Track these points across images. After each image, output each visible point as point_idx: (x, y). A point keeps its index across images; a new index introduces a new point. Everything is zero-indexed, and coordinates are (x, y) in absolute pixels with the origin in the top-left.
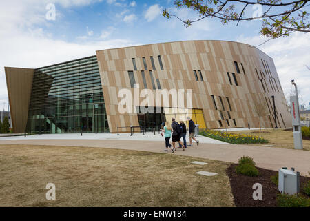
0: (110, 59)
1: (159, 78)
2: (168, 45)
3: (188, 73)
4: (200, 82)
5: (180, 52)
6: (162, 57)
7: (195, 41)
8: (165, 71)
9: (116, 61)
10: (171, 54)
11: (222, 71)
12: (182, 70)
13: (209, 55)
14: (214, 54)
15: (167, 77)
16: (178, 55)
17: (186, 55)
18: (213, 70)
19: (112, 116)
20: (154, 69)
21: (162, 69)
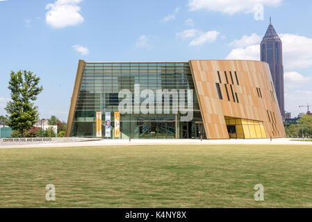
1: (237, 92)
2: (240, 62)
3: (253, 88)
4: (260, 98)
6: (237, 73)
8: (240, 86)
9: (206, 72)
10: (243, 71)
11: (269, 90)
12: (250, 87)
15: (242, 92)
16: (247, 72)
17: (251, 74)
19: (209, 124)
20: (233, 83)
21: (238, 84)
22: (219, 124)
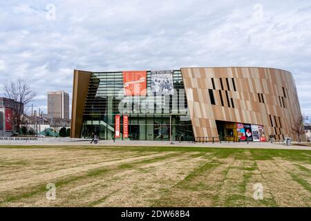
0: (193, 77)
1: (233, 97)
2: (240, 69)
3: (254, 94)
4: (262, 103)
5: (248, 76)
6: (235, 79)
7: (259, 68)
8: (237, 92)
9: (198, 79)
10: (242, 77)
11: (275, 95)
12: (250, 92)
13: (268, 81)
14: (271, 81)
15: (239, 98)
16: (247, 79)
17: (253, 80)
18: (271, 95)
19: (196, 128)
20: (229, 90)
21: (235, 90)
22: (208, 128)
